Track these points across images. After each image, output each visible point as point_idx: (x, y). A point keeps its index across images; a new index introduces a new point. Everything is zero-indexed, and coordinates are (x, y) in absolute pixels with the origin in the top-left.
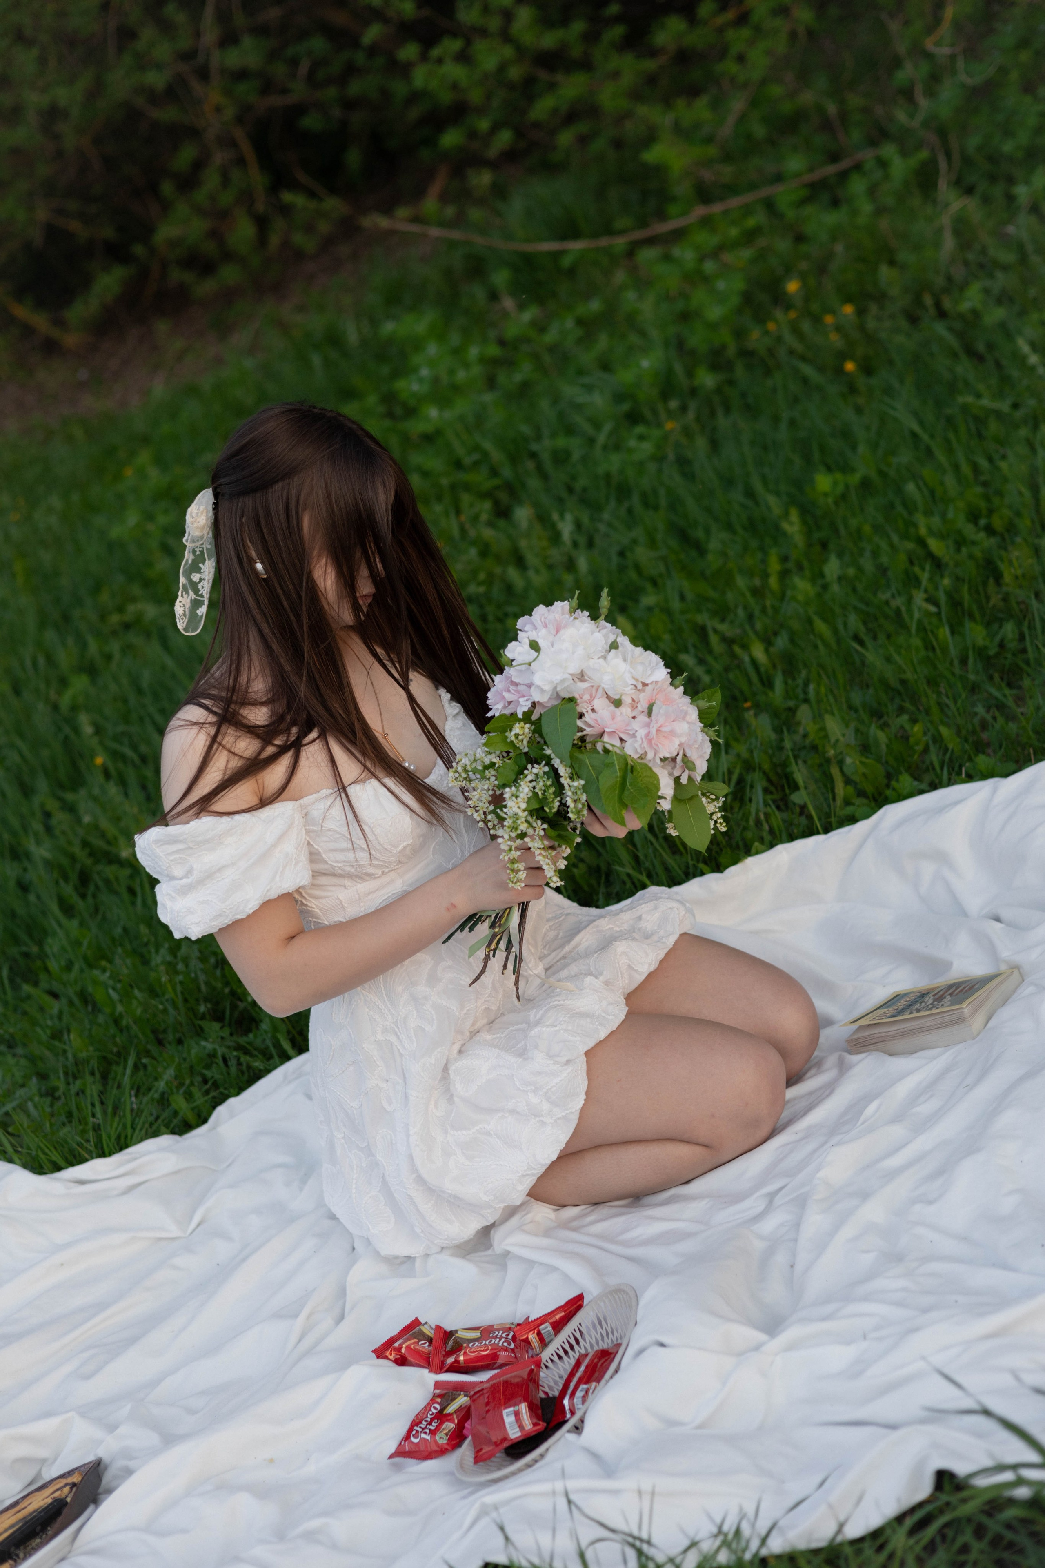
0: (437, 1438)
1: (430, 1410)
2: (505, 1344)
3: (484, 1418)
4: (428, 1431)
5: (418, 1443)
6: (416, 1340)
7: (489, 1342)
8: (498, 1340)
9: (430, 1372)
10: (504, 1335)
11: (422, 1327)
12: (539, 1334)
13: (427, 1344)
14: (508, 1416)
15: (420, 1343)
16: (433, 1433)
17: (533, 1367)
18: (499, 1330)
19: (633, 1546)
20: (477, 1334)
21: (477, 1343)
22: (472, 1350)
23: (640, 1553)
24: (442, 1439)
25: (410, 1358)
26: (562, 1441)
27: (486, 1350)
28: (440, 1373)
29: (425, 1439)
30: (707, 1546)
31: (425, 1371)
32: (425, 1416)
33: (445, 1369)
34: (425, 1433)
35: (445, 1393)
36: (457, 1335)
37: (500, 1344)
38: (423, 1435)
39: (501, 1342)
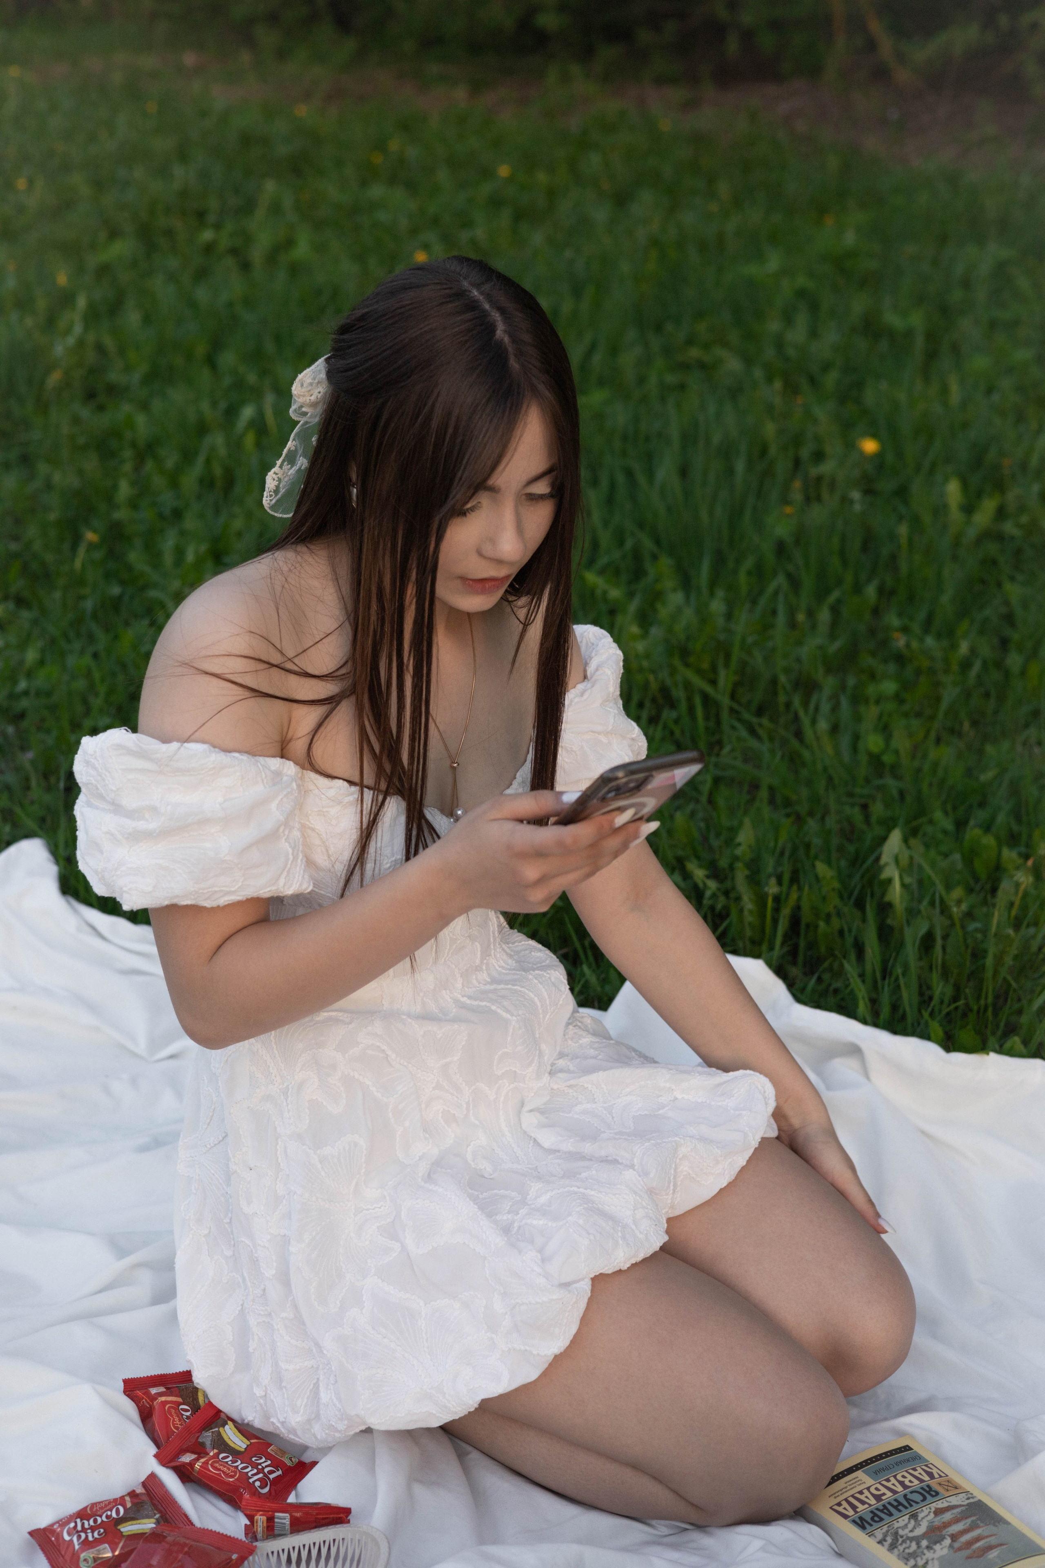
0: (83, 1555)
1: (111, 1509)
2: (258, 1484)
6: (179, 1401)
7: (246, 1467)
8: (254, 1471)
9: (156, 1455)
10: (266, 1471)
12: (271, 1521)
13: (187, 1415)
15: (180, 1408)
16: (86, 1544)
18: (267, 1459)
20: (242, 1446)
21: (229, 1459)
22: (217, 1465)
24: (86, 1561)
25: (154, 1419)
27: (232, 1477)
28: (164, 1465)
31: (153, 1451)
32: (99, 1512)
33: (173, 1464)
34: (80, 1536)
35: (145, 1499)
36: (221, 1429)
37: (251, 1481)
38: (75, 1538)
39: (256, 1478)
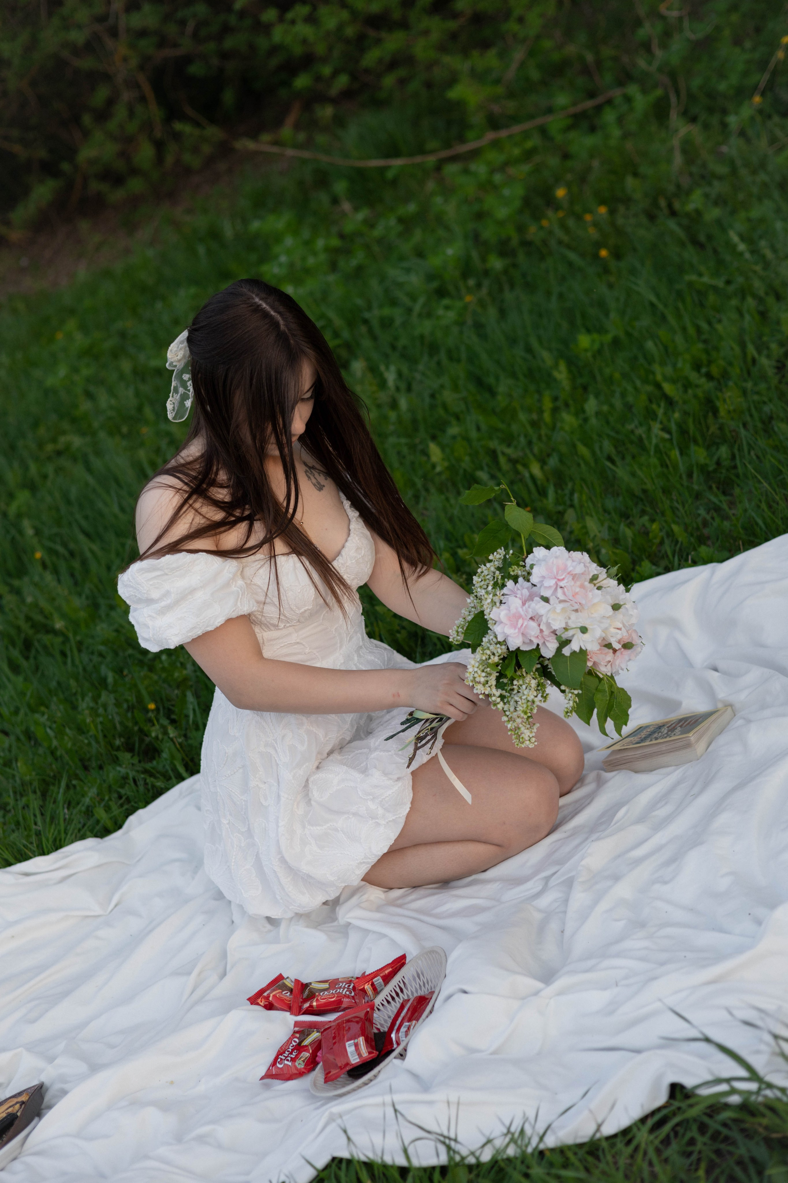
0: (297, 1064)
1: (291, 1043)
2: (348, 993)
3: (331, 1049)
4: (289, 1059)
5: (281, 1068)
6: (280, 991)
7: (335, 992)
8: (342, 989)
9: (291, 1014)
10: (346, 986)
11: (284, 981)
12: (373, 985)
13: (289, 994)
14: (350, 1048)
15: (283, 993)
16: (293, 1060)
17: (368, 1010)
18: (342, 982)
19: (444, 1143)
20: (326, 986)
21: (326, 992)
22: (323, 998)
23: (449, 1148)
24: (300, 1064)
25: (276, 1004)
26: (390, 1064)
27: (333, 997)
28: (298, 1015)
29: (287, 1065)
30: (499, 1143)
31: (288, 1014)
32: (287, 1048)
33: (302, 1012)
34: (288, 1060)
35: (302, 1030)
36: (311, 986)
37: (344, 993)
38: (286, 1062)
39: (345, 991)
